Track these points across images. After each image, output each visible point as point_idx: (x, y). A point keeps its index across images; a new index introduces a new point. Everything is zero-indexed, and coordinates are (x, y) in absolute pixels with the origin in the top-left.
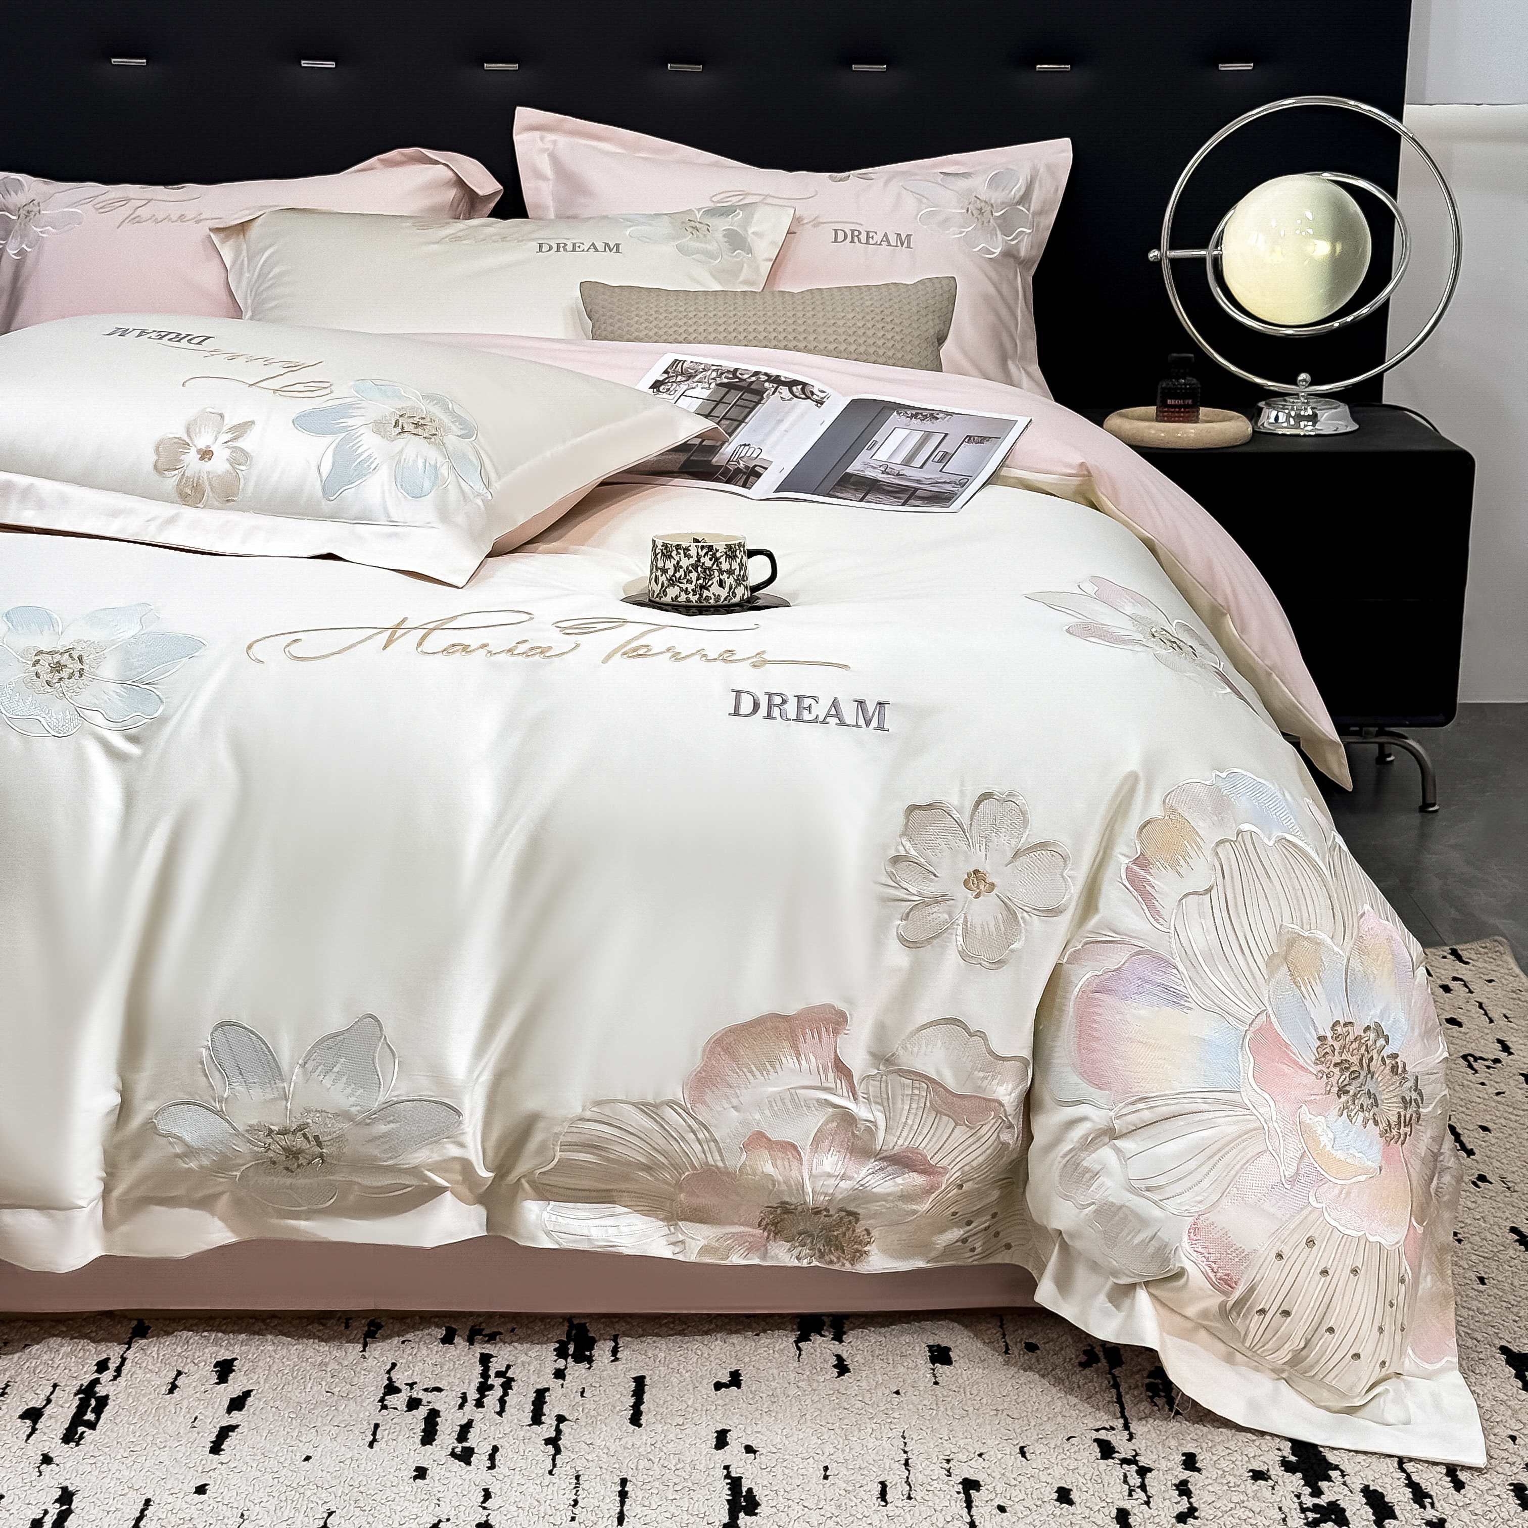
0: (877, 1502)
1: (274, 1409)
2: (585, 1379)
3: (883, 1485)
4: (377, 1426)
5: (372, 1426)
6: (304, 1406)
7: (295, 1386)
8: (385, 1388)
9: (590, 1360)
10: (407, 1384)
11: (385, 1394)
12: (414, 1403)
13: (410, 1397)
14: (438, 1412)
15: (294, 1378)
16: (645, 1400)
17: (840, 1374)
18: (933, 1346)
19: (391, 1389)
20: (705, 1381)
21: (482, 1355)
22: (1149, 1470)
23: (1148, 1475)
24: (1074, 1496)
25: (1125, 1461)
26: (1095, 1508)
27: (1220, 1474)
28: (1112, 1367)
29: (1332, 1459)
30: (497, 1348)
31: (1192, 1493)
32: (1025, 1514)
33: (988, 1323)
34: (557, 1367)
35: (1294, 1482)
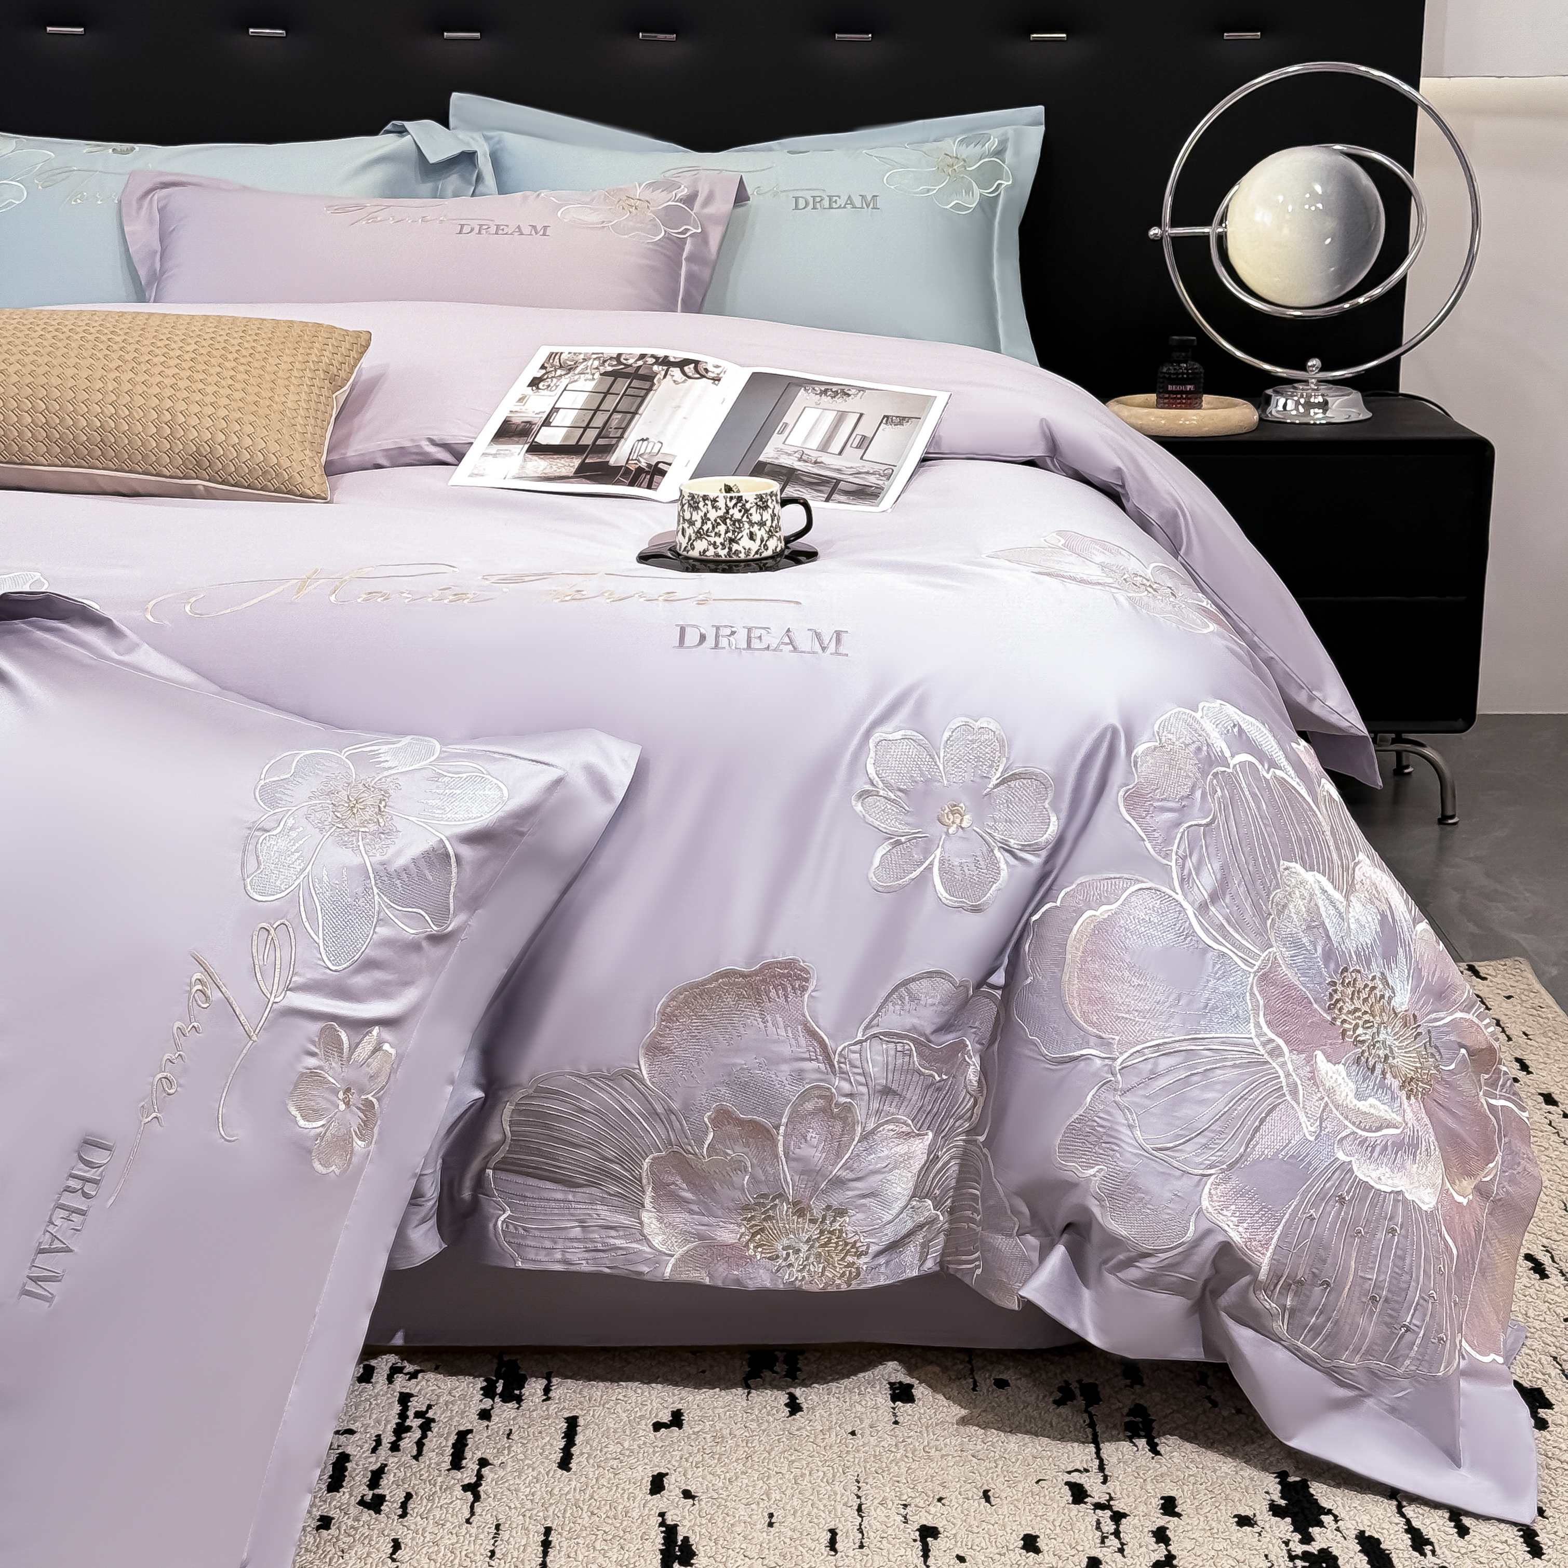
0: (826, 1551)
2: (514, 1419)
3: (833, 1532)
9: (520, 1399)
14: (349, 1456)
16: (577, 1442)
17: (792, 1413)
18: (894, 1383)
20: (643, 1422)
21: (401, 1394)
22: (1124, 1515)
23: (1124, 1521)
24: (1041, 1543)
25: (1098, 1506)
26: (1064, 1556)
27: (1202, 1519)
28: (1088, 1405)
29: (1325, 1502)
30: (418, 1387)
31: (1169, 1539)
32: (986, 1564)
33: (955, 1358)
34: (483, 1407)
35: (1282, 1528)
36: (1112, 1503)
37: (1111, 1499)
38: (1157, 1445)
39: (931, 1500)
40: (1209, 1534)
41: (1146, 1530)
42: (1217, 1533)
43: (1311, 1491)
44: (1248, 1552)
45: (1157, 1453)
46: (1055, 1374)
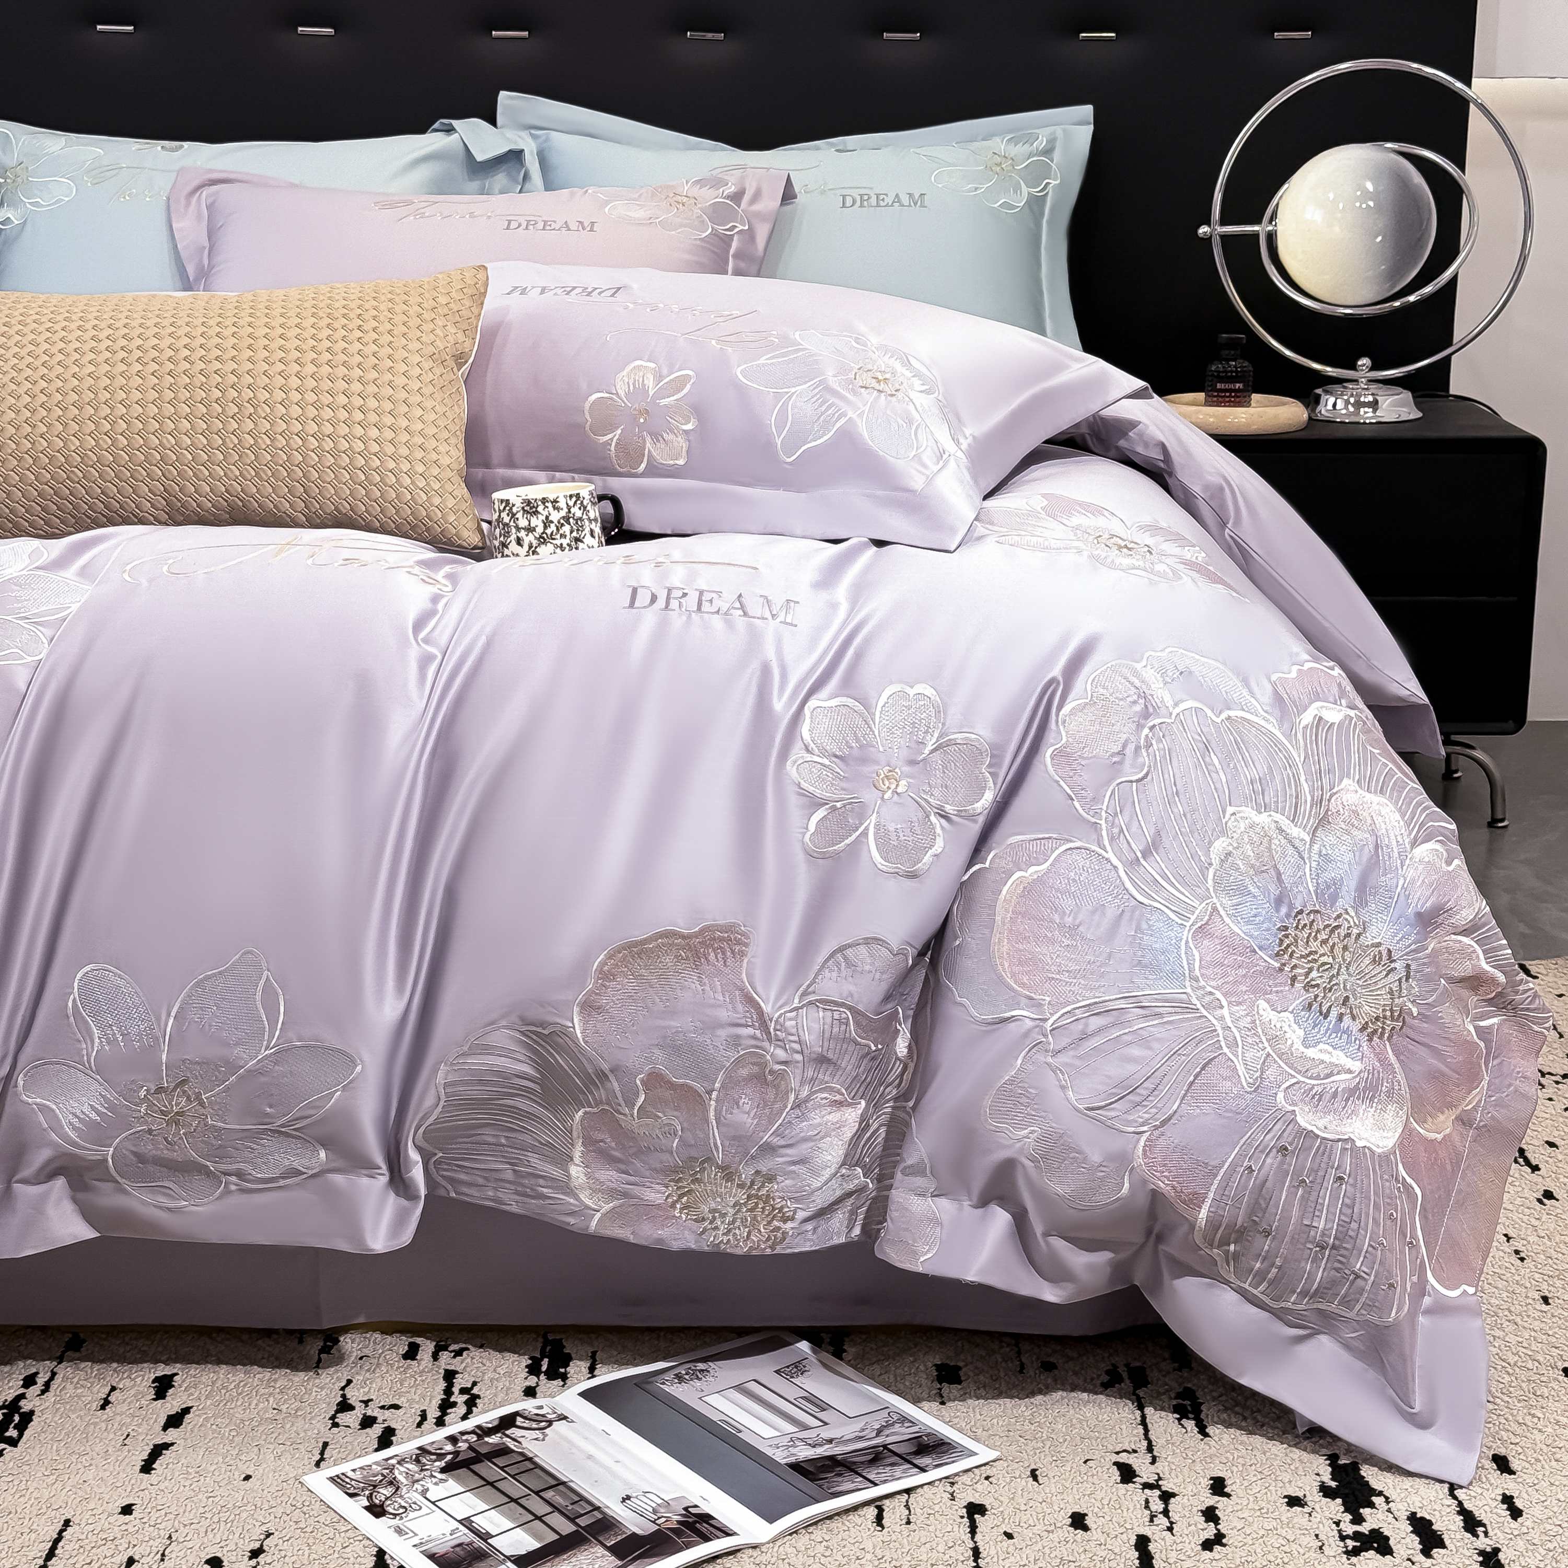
0: (873, 1528)
3: (880, 1509)
4: (325, 1445)
5: (321, 1445)
6: (247, 1423)
7: (239, 1403)
8: (338, 1404)
9: (564, 1377)
10: (362, 1401)
11: (337, 1411)
12: (368, 1422)
13: (365, 1415)
14: (394, 1430)
15: (239, 1394)
18: (940, 1364)
19: (344, 1406)
21: (446, 1370)
22: (1173, 1495)
23: (1172, 1500)
24: (1089, 1521)
25: (1147, 1486)
26: (1113, 1534)
27: (1251, 1499)
28: (1136, 1388)
29: (1375, 1484)
30: (464, 1365)
31: (1219, 1519)
32: (1034, 1540)
33: (1001, 1342)
34: (528, 1383)
35: (1333, 1508)
36: (1160, 1483)
37: (1160, 1479)
38: (1206, 1427)
39: (978, 1478)
40: (1258, 1513)
41: (1195, 1509)
42: (1267, 1513)
43: (1363, 1473)
44: (1299, 1532)
45: (1206, 1435)
46: (1103, 1358)
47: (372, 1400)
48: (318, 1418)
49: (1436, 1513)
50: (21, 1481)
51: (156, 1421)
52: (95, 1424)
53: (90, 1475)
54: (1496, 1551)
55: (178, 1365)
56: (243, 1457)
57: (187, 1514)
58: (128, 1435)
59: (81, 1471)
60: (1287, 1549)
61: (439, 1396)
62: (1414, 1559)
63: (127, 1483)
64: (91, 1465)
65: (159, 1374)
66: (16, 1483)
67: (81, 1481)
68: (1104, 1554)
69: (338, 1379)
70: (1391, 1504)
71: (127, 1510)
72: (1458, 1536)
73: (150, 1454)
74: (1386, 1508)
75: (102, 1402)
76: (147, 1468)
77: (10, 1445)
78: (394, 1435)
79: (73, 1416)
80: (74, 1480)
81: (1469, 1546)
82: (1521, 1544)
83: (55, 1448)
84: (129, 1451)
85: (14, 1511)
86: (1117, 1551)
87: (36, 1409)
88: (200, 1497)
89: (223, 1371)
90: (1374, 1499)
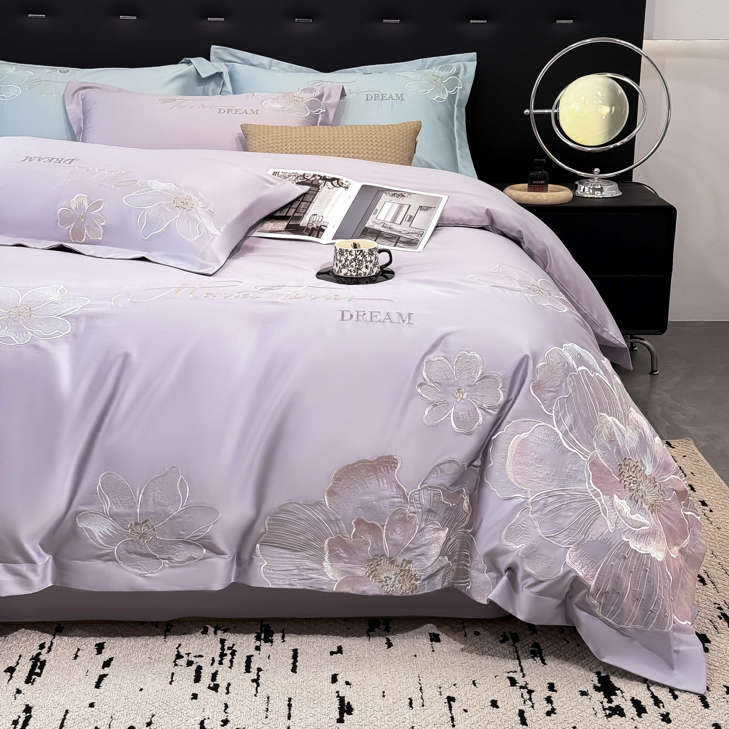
0: (408, 708)
1: (124, 666)
2: (270, 650)
3: (411, 700)
4: (173, 674)
5: (171, 674)
6: (138, 665)
7: (134, 655)
8: (176, 655)
9: (272, 642)
10: (186, 654)
11: (176, 659)
12: (190, 663)
13: (188, 660)
14: (202, 667)
15: (133, 651)
16: (298, 661)
17: (389, 647)
18: (431, 633)
19: (179, 656)
20: (326, 652)
21: (221, 639)
22: (533, 691)
23: (533, 694)
24: (498, 704)
25: (522, 687)
26: (509, 709)
27: (566, 693)
28: (515, 642)
29: (617, 685)
30: (228, 636)
31: (553, 702)
32: (476, 713)
33: (456, 622)
34: (256, 645)
35: (599, 696)
36: (527, 686)
37: (527, 684)
38: (545, 660)
39: (450, 685)
40: (569, 699)
41: (542, 697)
42: (572, 699)
43: (611, 680)
44: (586, 707)
45: (545, 664)
46: (500, 629)
47: (190, 653)
48: (168, 662)
49: (643, 697)
50: (45, 693)
51: (99, 665)
52: (73, 666)
53: (74, 689)
54: (668, 714)
55: (105, 638)
56: (138, 680)
57: (117, 706)
58: (88, 671)
59: (70, 687)
60: (581, 715)
61: (219, 651)
62: (634, 718)
63: (90, 693)
64: (74, 685)
65: (97, 642)
66: (43, 693)
67: (70, 692)
68: (506, 718)
69: (175, 644)
70: (624, 694)
71: (92, 705)
72: (652, 708)
73: (98, 679)
74: (622, 695)
75: (75, 656)
76: (98, 686)
77: (38, 676)
78: (202, 669)
79: (63, 662)
80: (67, 692)
81: (657, 712)
82: (678, 710)
83: (57, 677)
84: (89, 678)
85: (43, 706)
86: (511, 717)
87: (47, 659)
88: (122, 698)
89: (125, 641)
90: (617, 692)
